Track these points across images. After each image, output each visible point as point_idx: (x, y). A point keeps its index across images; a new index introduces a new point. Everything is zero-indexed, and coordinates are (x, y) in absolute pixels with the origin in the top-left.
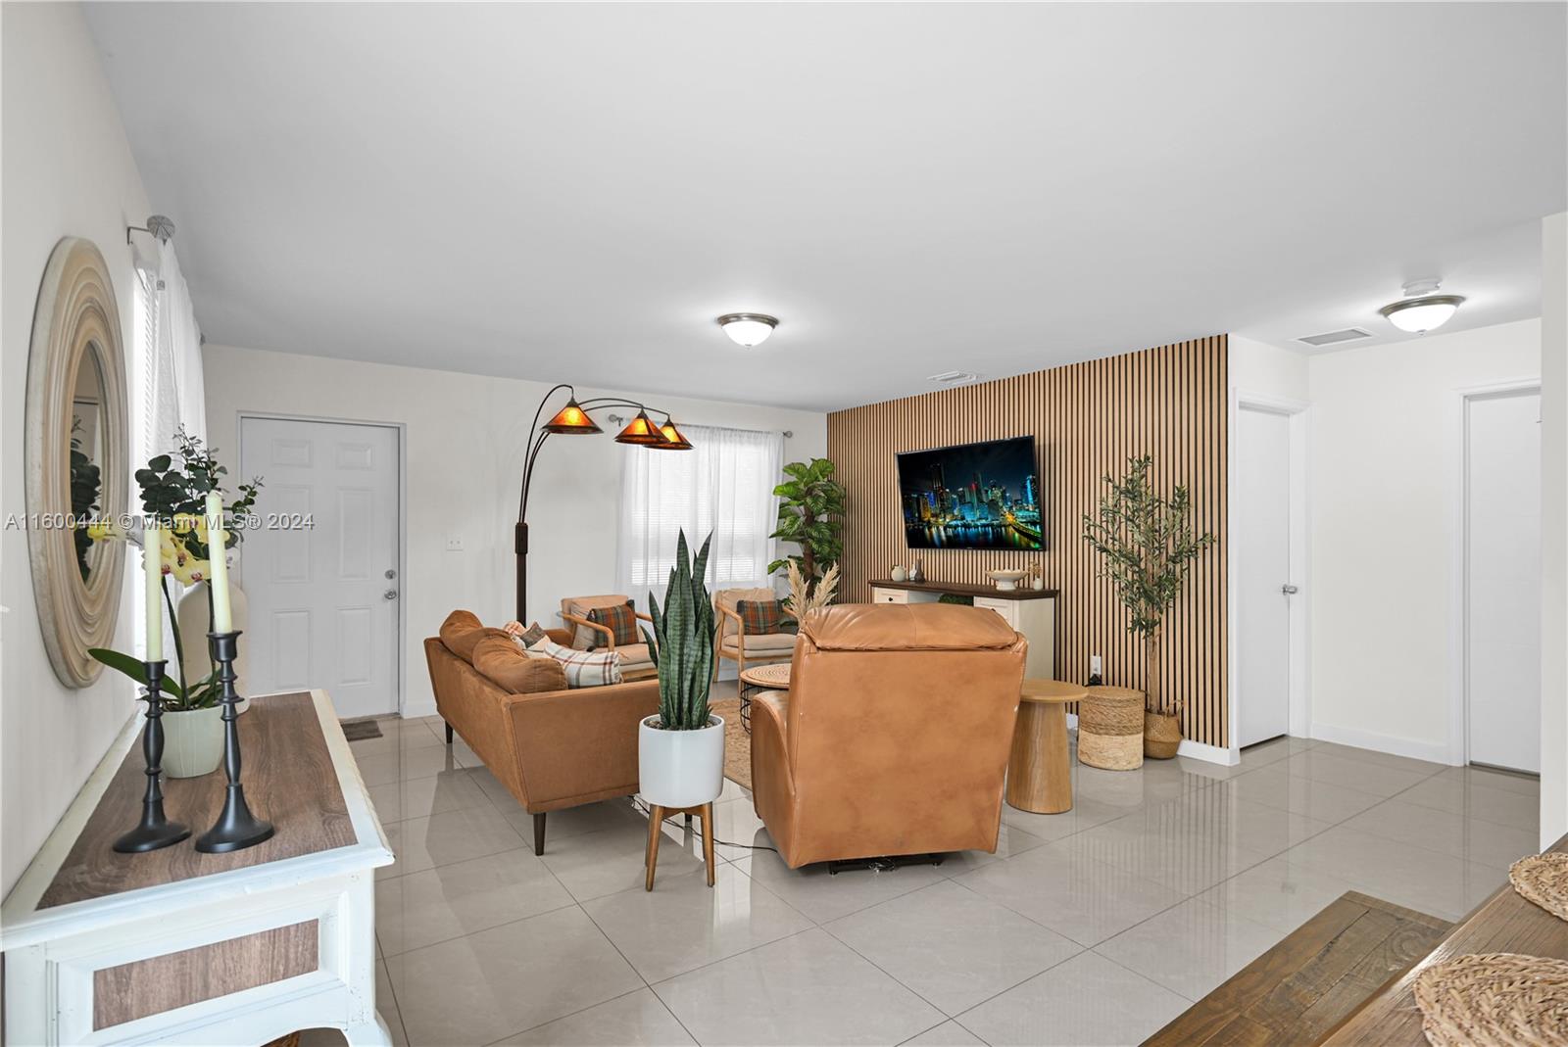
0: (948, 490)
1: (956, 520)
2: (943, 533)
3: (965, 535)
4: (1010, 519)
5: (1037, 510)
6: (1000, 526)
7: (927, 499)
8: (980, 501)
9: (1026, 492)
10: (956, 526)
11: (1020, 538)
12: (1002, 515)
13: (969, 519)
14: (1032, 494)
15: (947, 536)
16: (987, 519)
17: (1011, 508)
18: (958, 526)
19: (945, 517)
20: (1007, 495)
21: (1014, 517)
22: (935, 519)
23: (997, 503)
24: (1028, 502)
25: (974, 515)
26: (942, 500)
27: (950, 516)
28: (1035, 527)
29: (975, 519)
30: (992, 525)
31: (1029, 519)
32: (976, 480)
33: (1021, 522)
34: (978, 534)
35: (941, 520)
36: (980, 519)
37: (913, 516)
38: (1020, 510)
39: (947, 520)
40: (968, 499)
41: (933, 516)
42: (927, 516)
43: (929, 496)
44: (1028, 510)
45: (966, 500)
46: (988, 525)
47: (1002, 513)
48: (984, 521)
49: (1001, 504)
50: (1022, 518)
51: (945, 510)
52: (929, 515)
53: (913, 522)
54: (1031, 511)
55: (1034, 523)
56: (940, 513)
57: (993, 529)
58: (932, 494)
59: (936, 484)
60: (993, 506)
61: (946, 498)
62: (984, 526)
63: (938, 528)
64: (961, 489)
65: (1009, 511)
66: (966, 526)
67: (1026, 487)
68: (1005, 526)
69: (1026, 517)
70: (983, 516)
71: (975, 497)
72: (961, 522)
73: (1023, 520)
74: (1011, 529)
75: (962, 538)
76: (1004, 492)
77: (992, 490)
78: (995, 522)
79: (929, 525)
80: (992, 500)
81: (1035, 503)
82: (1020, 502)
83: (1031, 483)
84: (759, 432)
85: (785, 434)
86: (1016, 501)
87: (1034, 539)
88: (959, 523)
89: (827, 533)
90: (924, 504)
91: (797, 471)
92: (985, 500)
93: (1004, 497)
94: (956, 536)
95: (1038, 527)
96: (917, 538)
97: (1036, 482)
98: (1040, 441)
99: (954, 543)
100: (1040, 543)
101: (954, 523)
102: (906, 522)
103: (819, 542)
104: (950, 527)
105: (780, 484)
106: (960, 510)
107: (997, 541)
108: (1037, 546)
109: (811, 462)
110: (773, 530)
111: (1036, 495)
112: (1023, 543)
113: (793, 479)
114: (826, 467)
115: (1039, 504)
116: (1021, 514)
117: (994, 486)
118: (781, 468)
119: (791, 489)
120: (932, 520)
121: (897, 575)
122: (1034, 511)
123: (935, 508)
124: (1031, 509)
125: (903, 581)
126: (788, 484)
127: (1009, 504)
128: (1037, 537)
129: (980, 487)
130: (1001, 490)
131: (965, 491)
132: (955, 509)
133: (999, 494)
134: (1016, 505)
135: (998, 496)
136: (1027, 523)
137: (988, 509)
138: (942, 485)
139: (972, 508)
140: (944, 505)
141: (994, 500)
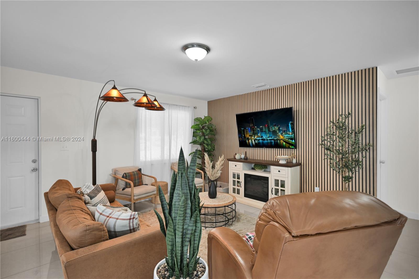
0: (256, 127)
1: (259, 137)
2: (254, 142)
3: (263, 143)
4: (281, 137)
6: (277, 140)
7: (247, 130)
8: (269, 131)
9: (289, 128)
10: (259, 140)
11: (285, 144)
12: (278, 136)
13: (264, 137)
14: (291, 128)
15: (255, 143)
16: (272, 137)
17: (282, 133)
18: (260, 140)
19: (254, 137)
20: (281, 129)
21: (282, 137)
22: (250, 137)
23: (276, 131)
24: (289, 131)
25: (267, 136)
26: (253, 130)
27: (256, 136)
29: (267, 137)
30: (274, 140)
32: (267, 123)
33: (286, 139)
34: (268, 143)
35: (253, 137)
36: (269, 137)
37: (242, 136)
38: (286, 134)
39: (256, 138)
40: (264, 130)
41: (250, 136)
42: (247, 136)
43: (248, 129)
44: (289, 134)
45: (263, 130)
46: (272, 140)
47: (278, 135)
48: (271, 138)
49: (278, 132)
50: (287, 137)
51: (254, 134)
53: (242, 138)
54: (290, 135)
55: (292, 139)
56: (253, 135)
57: (274, 141)
58: (249, 128)
59: (251, 125)
60: (274, 133)
61: (255, 129)
62: (270, 140)
63: (252, 140)
64: (261, 127)
65: (281, 135)
66: (263, 140)
67: (289, 126)
68: (279, 140)
69: (288, 136)
70: (270, 136)
71: (267, 130)
72: (261, 138)
73: (287, 138)
74: (282, 141)
75: (261, 144)
77: (274, 127)
78: (275, 138)
79: (248, 139)
80: (274, 131)
81: (292, 132)
82: (286, 131)
83: (291, 124)
84: (186, 106)
85: (194, 108)
87: (292, 145)
88: (260, 138)
89: (210, 142)
90: (246, 132)
91: (199, 120)
92: (271, 131)
93: (279, 130)
94: (259, 143)
95: (293, 140)
96: (243, 144)
97: (293, 124)
98: (295, 109)
99: (258, 145)
100: (294, 146)
101: (258, 138)
102: (239, 138)
103: (207, 145)
104: (257, 140)
105: (193, 125)
106: (261, 134)
107: (277, 145)
108: (293, 147)
109: (204, 117)
110: (191, 141)
111: (293, 129)
112: (287, 146)
113: (198, 123)
114: (209, 118)
115: (293, 132)
116: (286, 136)
117: (275, 126)
118: (193, 119)
119: (197, 126)
120: (249, 137)
121: (237, 157)
122: (292, 135)
123: (251, 133)
124: (291, 134)
125: (240, 159)
126: (196, 125)
127: (281, 132)
128: (293, 144)
129: (269, 126)
130: (278, 127)
131: (262, 127)
132: (259, 133)
133: (277, 128)
134: (284, 132)
135: (277, 129)
136: (289, 139)
137: (273, 134)
138: (253, 125)
139: (266, 133)
140: (254, 132)
141: (275, 130)
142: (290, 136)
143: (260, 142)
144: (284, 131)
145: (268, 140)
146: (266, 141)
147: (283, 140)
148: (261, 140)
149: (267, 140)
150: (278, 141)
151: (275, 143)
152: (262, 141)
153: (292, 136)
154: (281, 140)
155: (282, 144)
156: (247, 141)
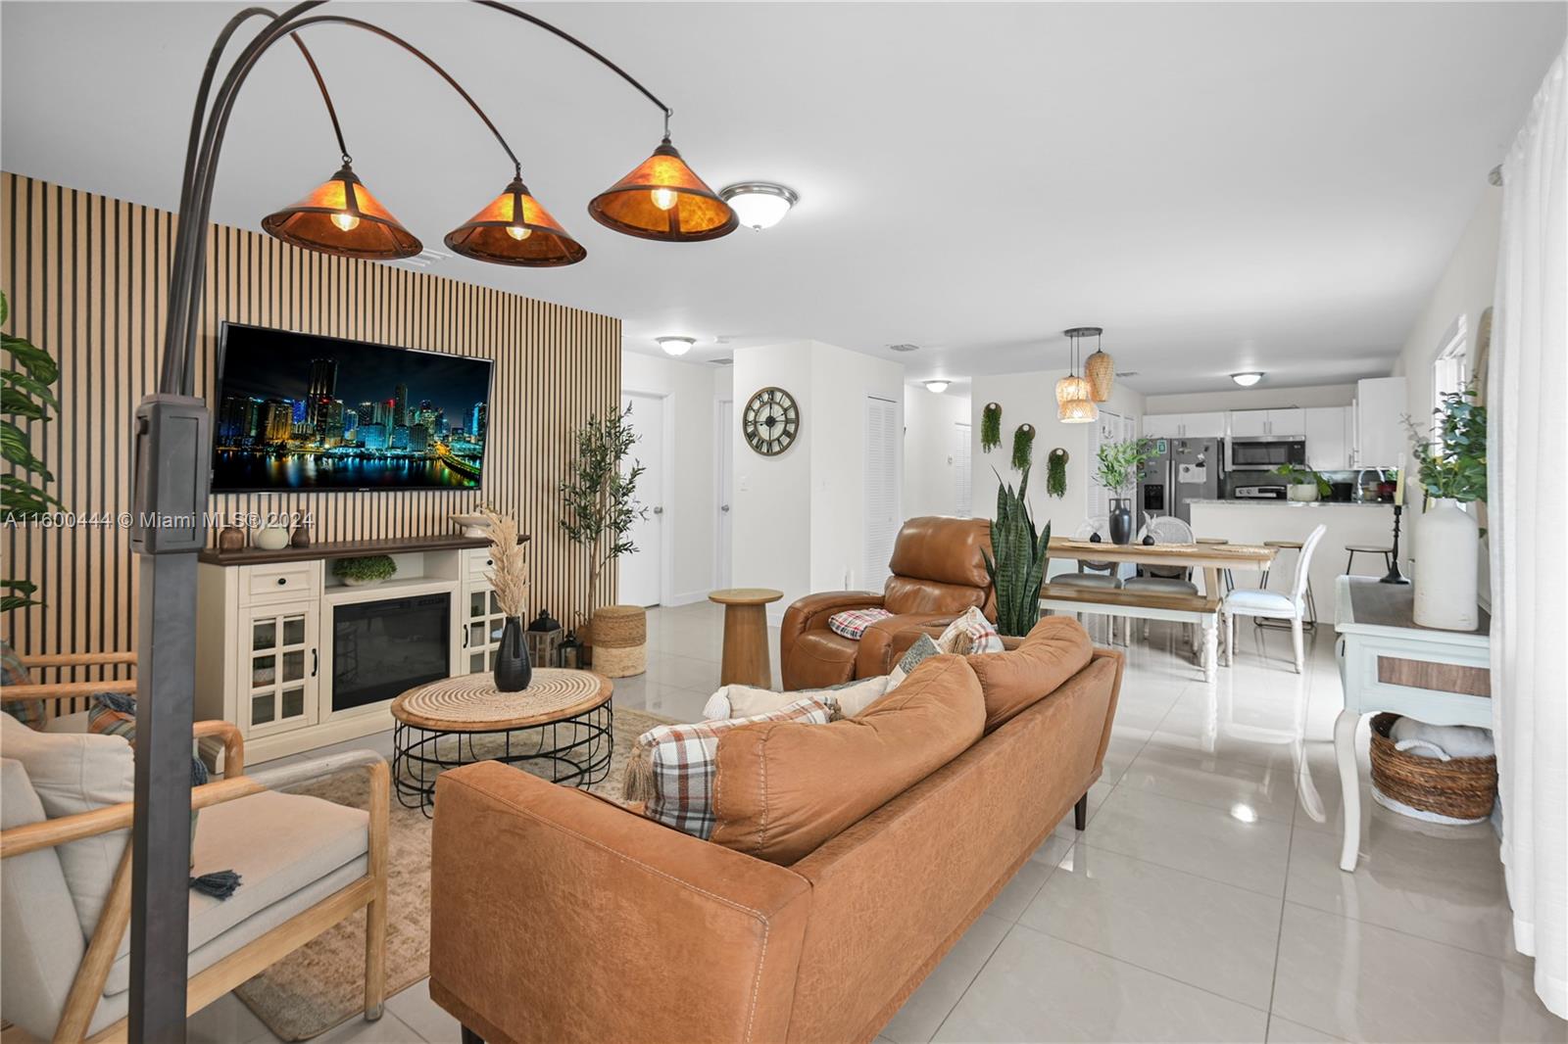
0: (340, 402)
1: (345, 446)
2: (311, 466)
3: (359, 469)
4: (441, 450)
5: (481, 443)
6: (424, 459)
7: (286, 409)
8: (399, 423)
9: (471, 421)
10: (341, 457)
11: (450, 475)
12: (429, 445)
13: (372, 446)
14: (479, 424)
15: (318, 471)
16: (406, 448)
17: (447, 436)
18: (348, 456)
19: (322, 442)
20: (445, 421)
21: (443, 448)
22: (297, 443)
23: (427, 429)
24: (470, 432)
25: (384, 441)
26: (323, 415)
27: (332, 440)
28: (475, 461)
29: (382, 447)
30: (411, 458)
31: (467, 453)
32: (397, 394)
33: (457, 456)
35: (313, 445)
36: (393, 448)
37: (242, 433)
38: (459, 440)
39: (327, 446)
40: (377, 416)
41: (294, 437)
42: (282, 436)
43: (292, 405)
44: (469, 442)
45: (371, 419)
46: (404, 457)
47: (431, 443)
48: (399, 452)
49: (431, 431)
50: (460, 450)
51: (323, 431)
52: (286, 436)
53: (238, 444)
54: (472, 443)
55: (474, 458)
56: (314, 435)
57: (411, 463)
58: (303, 403)
59: (315, 390)
60: (419, 433)
61: (331, 411)
63: (301, 457)
64: (368, 404)
65: (442, 441)
66: (362, 456)
67: (472, 415)
68: (431, 459)
69: (464, 449)
70: (399, 444)
71: (391, 419)
72: (355, 450)
73: (460, 453)
74: (440, 464)
75: (350, 474)
76: (441, 417)
77: (422, 412)
78: (416, 454)
79: (281, 451)
80: (418, 425)
81: (479, 435)
82: (460, 431)
83: (480, 411)
86: (456, 429)
87: (469, 476)
88: (351, 451)
90: (276, 416)
92: (407, 424)
93: (438, 423)
94: (340, 471)
95: (478, 462)
97: (483, 410)
99: (332, 481)
101: (340, 451)
104: (330, 456)
106: (357, 432)
108: (472, 484)
111: (483, 425)
112: (454, 481)
115: (482, 436)
116: (458, 446)
117: (427, 407)
122: (476, 444)
123: (303, 424)
124: (473, 441)
127: (444, 431)
128: (474, 474)
129: (403, 405)
130: (436, 414)
131: (372, 407)
132: (348, 430)
133: (433, 418)
134: (453, 434)
135: (430, 420)
136: (464, 456)
137: (411, 435)
138: (329, 391)
139: (382, 433)
140: (325, 421)
141: (422, 425)
142: (469, 449)
143: (345, 468)
144: (454, 429)
145: (386, 458)
146: (377, 461)
147: (445, 462)
148: (350, 459)
149: (380, 459)
150: (428, 462)
151: (414, 470)
152: (357, 460)
153: (475, 449)
154: (439, 458)
155: (439, 474)
156: (273, 461)
